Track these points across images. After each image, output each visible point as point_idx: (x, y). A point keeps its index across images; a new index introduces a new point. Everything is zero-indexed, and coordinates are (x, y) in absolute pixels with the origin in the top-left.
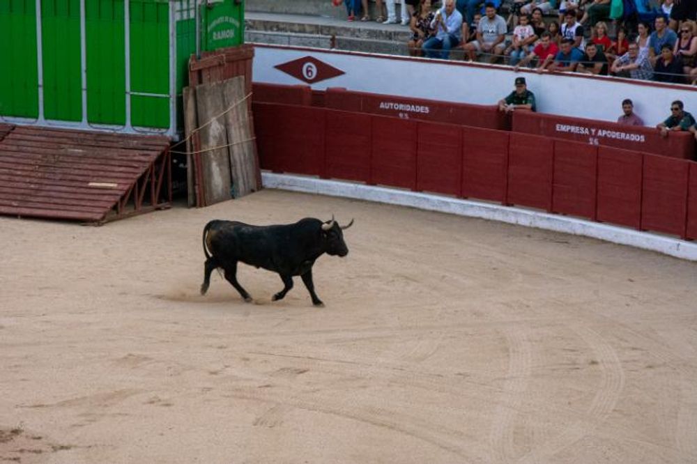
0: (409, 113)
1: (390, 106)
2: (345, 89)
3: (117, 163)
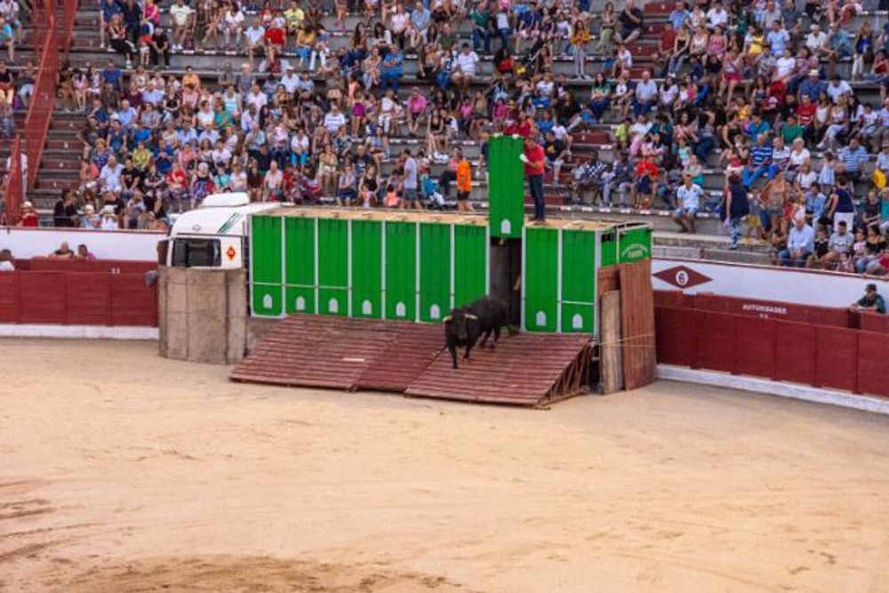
0: (769, 313)
1: (752, 308)
2: (712, 293)
3: (366, 342)
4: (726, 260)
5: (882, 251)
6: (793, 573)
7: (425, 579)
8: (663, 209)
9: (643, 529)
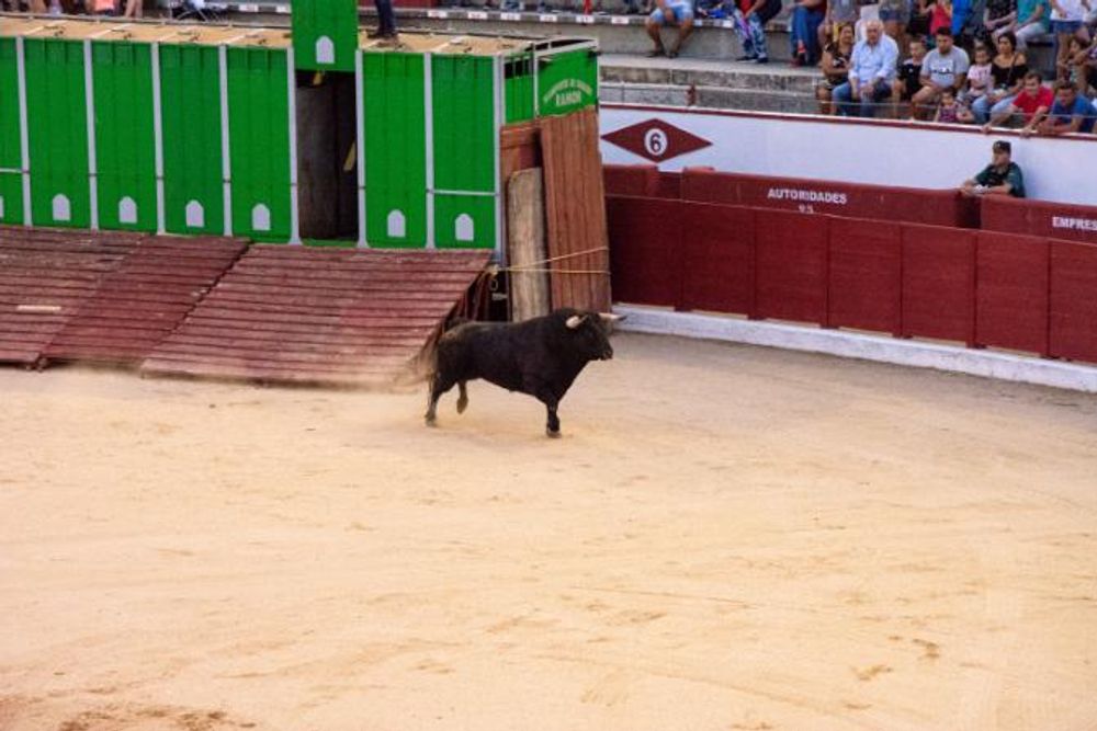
0: (816, 205)
1: (784, 194)
2: (711, 169)
3: (63, 274)
4: (736, 107)
5: (1019, 82)
6: (864, 678)
7: (187, 717)
8: (618, 12)
9: (591, 607)
